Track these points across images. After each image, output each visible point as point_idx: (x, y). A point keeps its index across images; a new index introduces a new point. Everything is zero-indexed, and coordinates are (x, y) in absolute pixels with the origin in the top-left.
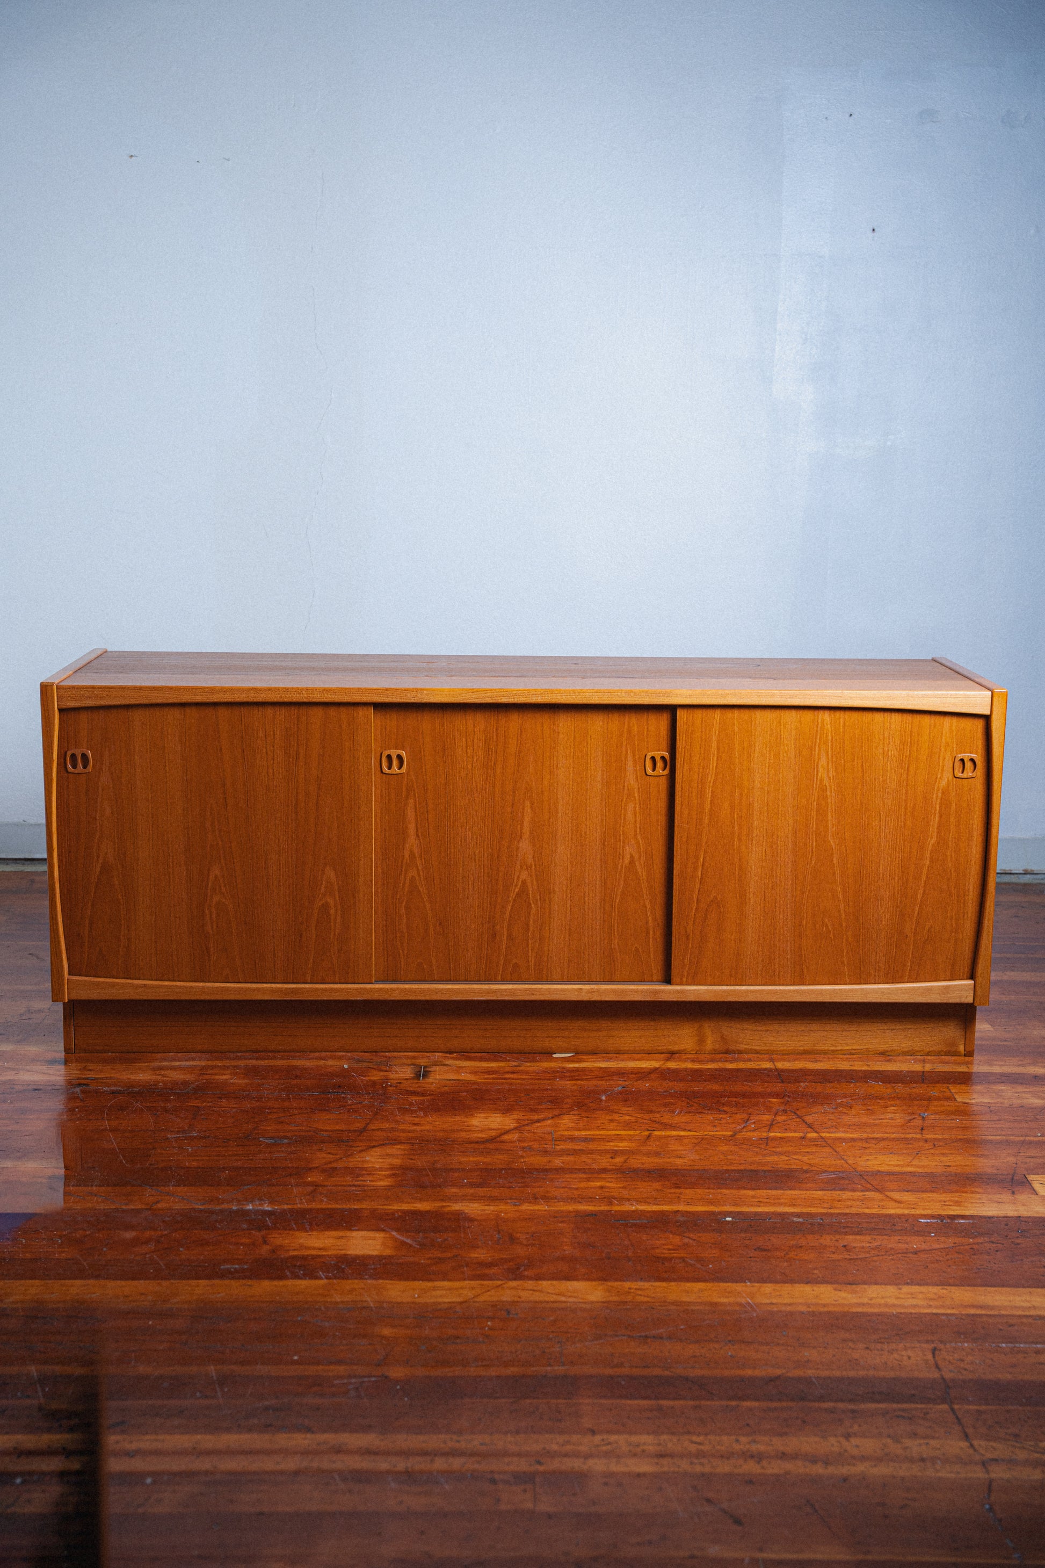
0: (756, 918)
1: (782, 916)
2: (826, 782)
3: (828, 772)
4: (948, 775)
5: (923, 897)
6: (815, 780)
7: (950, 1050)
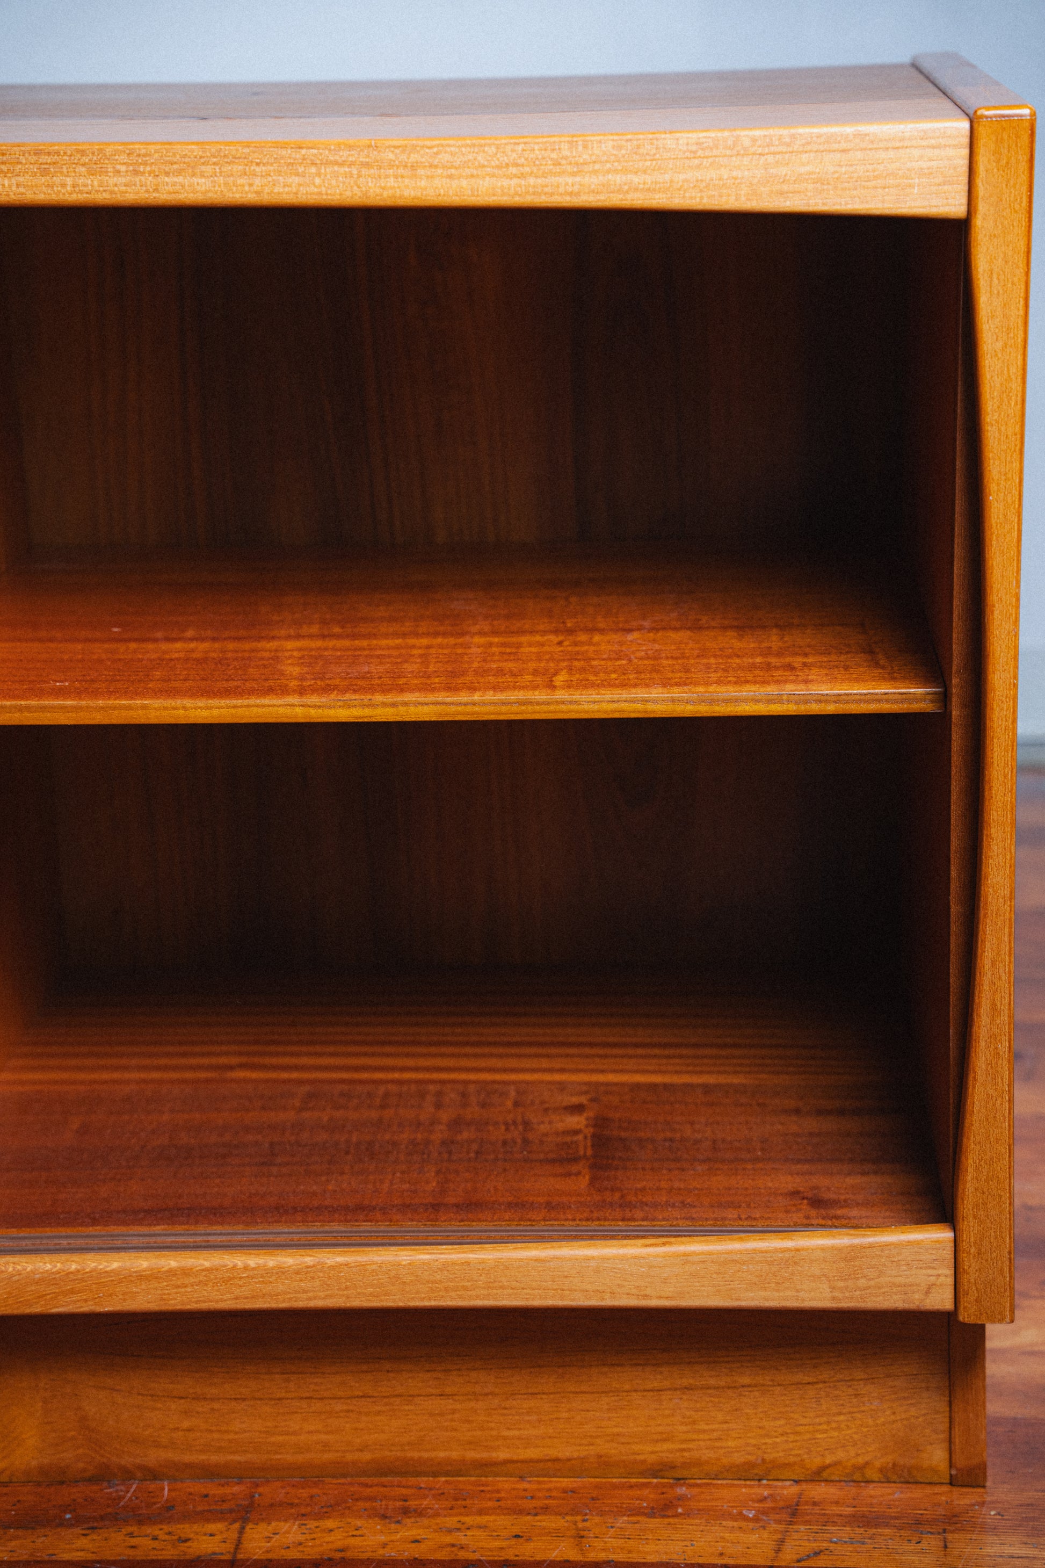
7: (894, 1465)
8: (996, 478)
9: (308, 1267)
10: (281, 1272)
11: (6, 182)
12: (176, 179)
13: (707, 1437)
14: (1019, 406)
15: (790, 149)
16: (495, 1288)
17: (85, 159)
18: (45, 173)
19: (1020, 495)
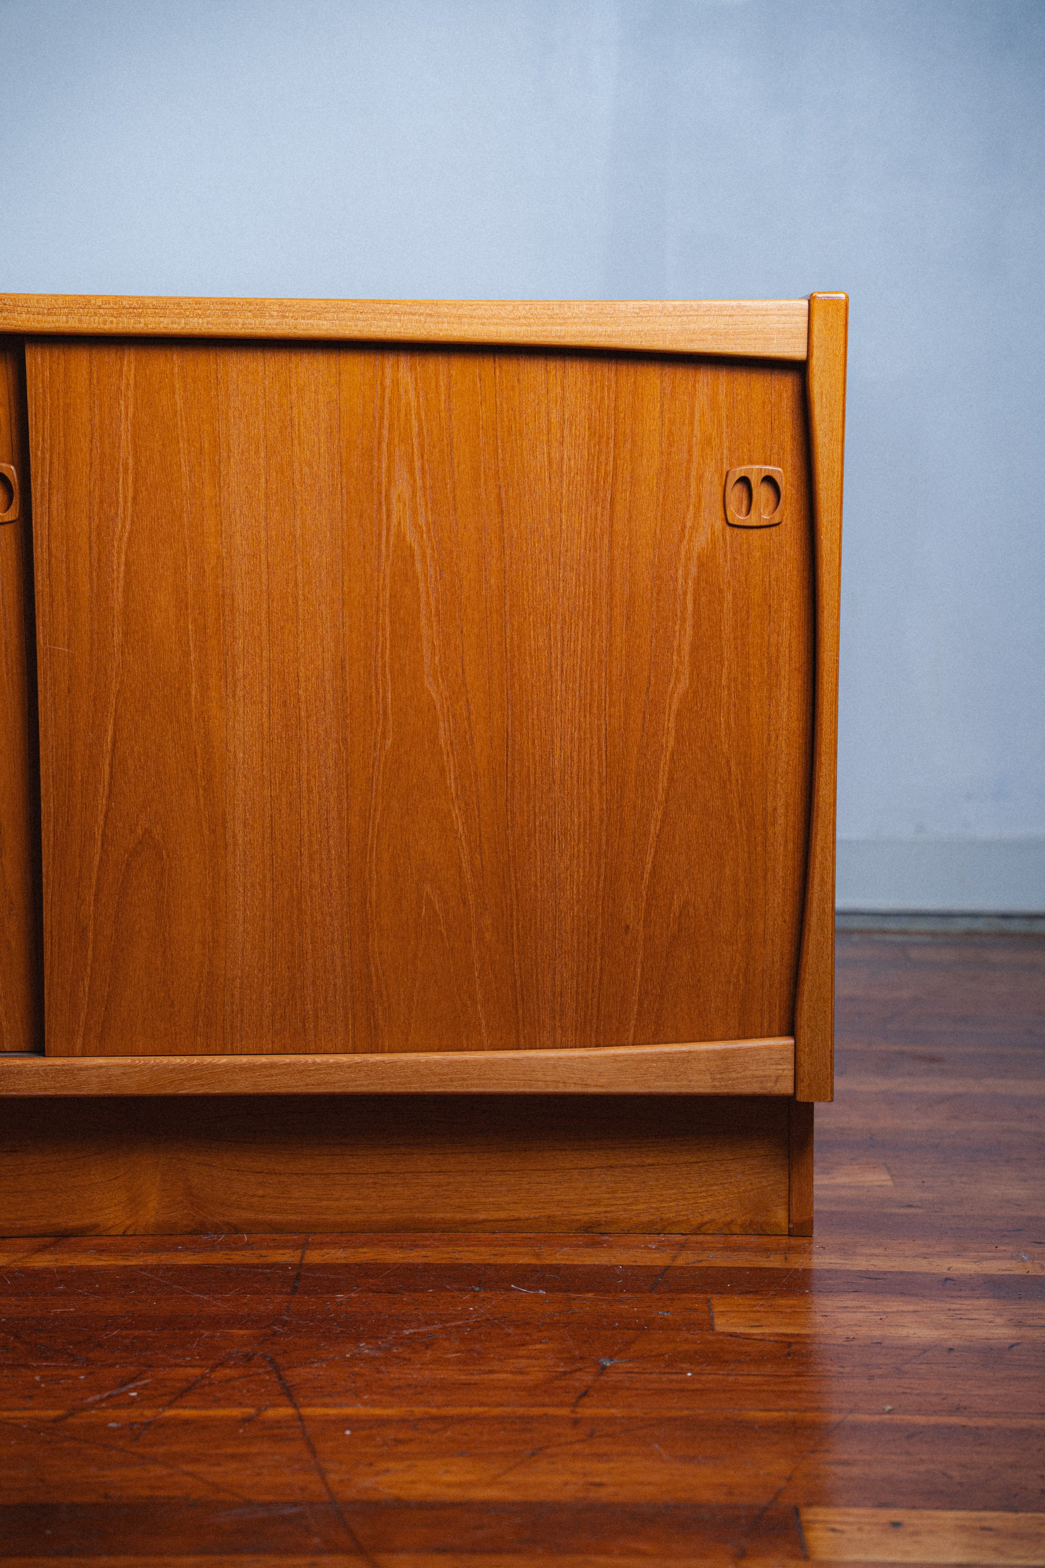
0: (253, 886)
1: (316, 878)
2: (411, 537)
3: (414, 511)
4: (711, 521)
5: (662, 828)
6: (384, 533)
7: (751, 1222)
8: (825, 524)
9: (357, 1063)
10: (339, 1066)
11: (200, 321)
12: (308, 321)
13: (621, 1202)
14: (839, 478)
15: (696, 313)
16: (485, 1079)
17: (251, 308)
18: (225, 315)
19: (840, 535)
